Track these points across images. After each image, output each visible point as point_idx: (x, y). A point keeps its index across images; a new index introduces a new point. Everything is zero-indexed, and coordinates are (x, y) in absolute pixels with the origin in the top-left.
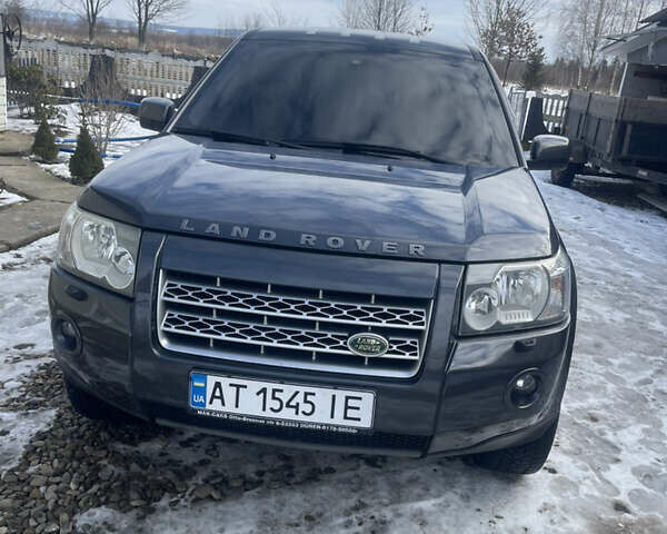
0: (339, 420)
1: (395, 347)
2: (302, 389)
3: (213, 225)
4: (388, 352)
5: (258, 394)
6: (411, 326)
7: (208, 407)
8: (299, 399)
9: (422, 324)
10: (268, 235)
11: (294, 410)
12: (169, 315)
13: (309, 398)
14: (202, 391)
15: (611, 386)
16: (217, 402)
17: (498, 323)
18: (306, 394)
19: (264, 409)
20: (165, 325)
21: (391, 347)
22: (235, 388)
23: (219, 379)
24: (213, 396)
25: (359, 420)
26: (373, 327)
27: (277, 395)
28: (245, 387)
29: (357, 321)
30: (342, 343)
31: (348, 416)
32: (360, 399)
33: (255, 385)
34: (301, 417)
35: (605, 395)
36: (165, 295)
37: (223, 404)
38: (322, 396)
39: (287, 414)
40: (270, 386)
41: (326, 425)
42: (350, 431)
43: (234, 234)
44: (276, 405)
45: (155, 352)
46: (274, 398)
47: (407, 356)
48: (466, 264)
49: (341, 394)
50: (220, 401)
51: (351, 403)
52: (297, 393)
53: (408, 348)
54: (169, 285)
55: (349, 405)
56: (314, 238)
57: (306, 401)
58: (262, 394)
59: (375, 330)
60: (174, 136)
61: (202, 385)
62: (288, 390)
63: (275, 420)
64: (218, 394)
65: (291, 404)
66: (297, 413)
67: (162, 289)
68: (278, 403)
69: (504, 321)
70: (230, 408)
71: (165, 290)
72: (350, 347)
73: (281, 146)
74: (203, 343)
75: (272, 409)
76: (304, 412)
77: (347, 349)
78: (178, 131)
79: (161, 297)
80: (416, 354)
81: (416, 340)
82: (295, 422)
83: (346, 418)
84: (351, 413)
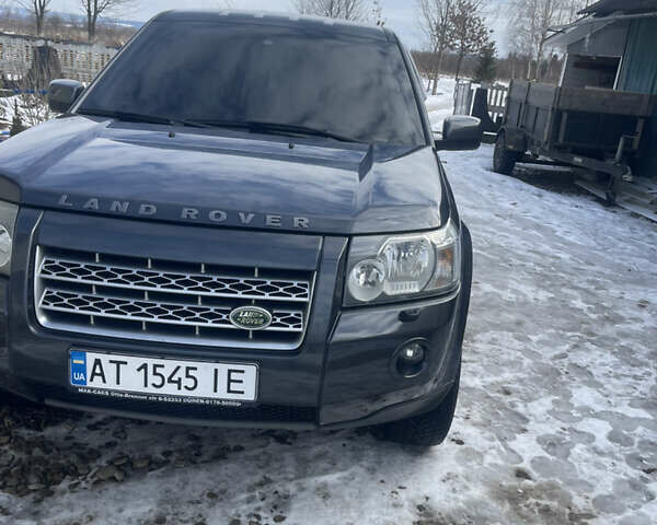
0: (222, 394)
1: (278, 320)
2: (184, 364)
3: (93, 200)
4: (272, 325)
5: (139, 370)
6: (294, 298)
7: (89, 384)
8: (181, 374)
9: (305, 296)
10: (148, 209)
11: (176, 385)
12: (48, 292)
13: (191, 373)
15: (527, 362)
16: (98, 379)
17: (383, 293)
18: (188, 369)
19: (146, 385)
20: (44, 303)
21: (275, 320)
22: (115, 365)
23: (98, 356)
24: (94, 374)
25: (243, 393)
26: (257, 300)
27: (158, 370)
28: (126, 363)
29: (240, 295)
30: (224, 317)
31: (232, 389)
32: (243, 372)
33: (135, 362)
34: (184, 392)
35: (520, 370)
36: (43, 272)
37: (104, 381)
38: (204, 371)
39: (170, 389)
40: (151, 362)
41: (210, 399)
42: (234, 404)
43: (113, 209)
44: (158, 381)
45: (32, 328)
46: (155, 374)
47: (291, 328)
48: (350, 236)
49: (223, 368)
50: (100, 378)
51: (234, 376)
52: (178, 368)
53: (292, 321)
54: (47, 262)
55: (232, 378)
56: (196, 212)
57: (188, 376)
58: (143, 370)
59: (259, 303)
61: (82, 362)
62: (169, 366)
63: (157, 396)
64: (98, 371)
65: (174, 378)
66: (179, 388)
67: (39, 265)
68: (160, 378)
69: (389, 292)
70: (111, 384)
71: (42, 266)
74: (84, 320)
75: (154, 385)
76: (186, 387)
77: (230, 323)
79: (37, 274)
80: (299, 326)
81: (301, 313)
82: (178, 397)
83: (229, 391)
84: (234, 386)
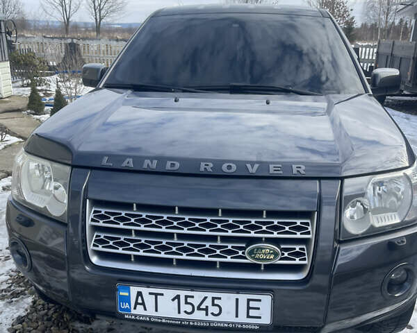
0: (242, 318)
1: (286, 254)
2: (210, 295)
3: (128, 160)
4: (281, 259)
5: (173, 300)
6: (298, 235)
7: (133, 312)
8: (208, 303)
9: (309, 233)
10: (173, 165)
11: (204, 312)
12: (97, 236)
13: (216, 302)
14: (127, 299)
16: (140, 308)
17: (372, 227)
18: (214, 299)
19: (179, 312)
20: (94, 245)
21: (283, 254)
22: (154, 296)
23: (140, 289)
24: (137, 303)
25: (260, 318)
26: (266, 238)
27: (189, 300)
28: (162, 295)
29: (253, 234)
30: (240, 253)
31: (250, 315)
32: (260, 300)
33: (170, 293)
34: (210, 318)
36: (92, 220)
37: (145, 309)
38: (227, 300)
39: (199, 315)
40: (183, 293)
41: (233, 323)
42: (253, 327)
43: (145, 166)
44: (189, 309)
45: (87, 268)
46: (187, 303)
47: (297, 261)
48: (342, 179)
49: (243, 298)
50: (142, 306)
51: (252, 304)
52: (206, 298)
53: (298, 254)
54: (95, 212)
55: (251, 306)
56: (211, 165)
57: (213, 304)
58: (177, 300)
59: (268, 240)
60: (105, 90)
61: (127, 294)
62: (198, 296)
63: (188, 320)
64: (140, 301)
65: (202, 307)
66: (207, 315)
67: (90, 215)
68: (191, 307)
69: (377, 225)
70: (151, 311)
71: (92, 216)
72: (247, 257)
73: (184, 91)
74: (126, 258)
75: (185, 312)
76: (212, 314)
77: (245, 258)
78: (107, 86)
79: (89, 222)
80: (305, 259)
81: (304, 247)
82: (206, 321)
83: (248, 316)
84: (252, 313)
